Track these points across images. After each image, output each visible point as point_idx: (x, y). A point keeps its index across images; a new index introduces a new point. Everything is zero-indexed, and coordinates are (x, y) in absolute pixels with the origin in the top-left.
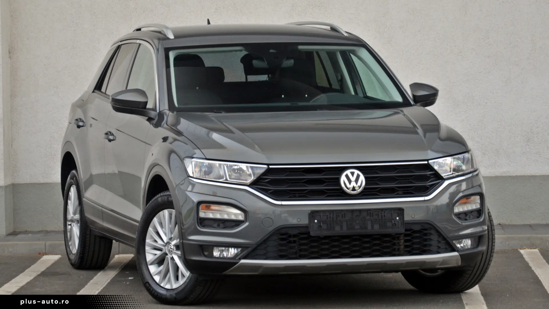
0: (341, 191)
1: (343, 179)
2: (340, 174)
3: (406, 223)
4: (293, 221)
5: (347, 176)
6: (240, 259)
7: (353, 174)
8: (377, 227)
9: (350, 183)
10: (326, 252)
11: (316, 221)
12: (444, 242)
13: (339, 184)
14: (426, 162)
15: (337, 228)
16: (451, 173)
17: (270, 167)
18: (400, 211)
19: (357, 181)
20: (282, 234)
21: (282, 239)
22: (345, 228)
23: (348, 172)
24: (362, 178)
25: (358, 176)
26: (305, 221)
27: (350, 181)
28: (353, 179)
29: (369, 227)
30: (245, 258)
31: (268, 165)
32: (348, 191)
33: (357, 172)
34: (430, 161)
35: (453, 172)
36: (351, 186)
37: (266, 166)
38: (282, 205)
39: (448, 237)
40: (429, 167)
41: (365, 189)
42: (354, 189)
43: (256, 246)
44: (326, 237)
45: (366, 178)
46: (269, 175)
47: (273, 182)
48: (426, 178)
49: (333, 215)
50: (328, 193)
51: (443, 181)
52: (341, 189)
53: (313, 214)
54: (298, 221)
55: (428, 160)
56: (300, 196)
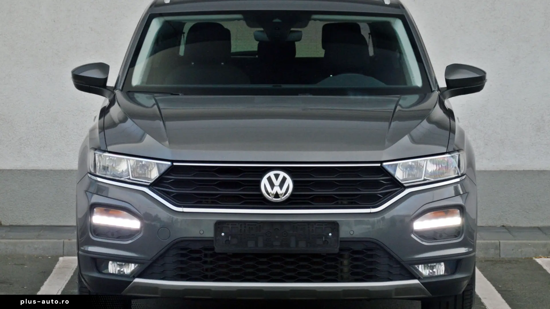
0: (262, 198)
1: (264, 181)
2: (262, 177)
3: (341, 241)
4: (195, 232)
5: (269, 179)
6: (134, 277)
7: (277, 176)
8: (302, 245)
9: (272, 189)
10: (238, 274)
11: (223, 234)
12: (398, 266)
13: (259, 189)
14: (379, 165)
15: (251, 244)
16: (422, 179)
17: (175, 164)
18: (334, 226)
19: (281, 185)
20: (182, 249)
21: (182, 255)
22: (260, 244)
23: (271, 174)
24: (289, 182)
25: (284, 179)
26: (209, 233)
27: (272, 185)
28: (277, 183)
29: (293, 244)
30: (140, 276)
31: (172, 161)
32: (271, 198)
33: (282, 174)
34: (384, 164)
35: (425, 178)
36: (274, 192)
37: (169, 163)
38: (183, 212)
39: (403, 261)
40: (382, 171)
41: (292, 195)
42: (277, 195)
43: (151, 262)
44: (235, 255)
45: (294, 182)
46: (172, 174)
47: (177, 183)
48: (377, 185)
49: (245, 227)
50: (243, 199)
51: (402, 189)
52: (262, 195)
53: (219, 225)
54: (200, 233)
55: (381, 162)
56: (213, 203)
